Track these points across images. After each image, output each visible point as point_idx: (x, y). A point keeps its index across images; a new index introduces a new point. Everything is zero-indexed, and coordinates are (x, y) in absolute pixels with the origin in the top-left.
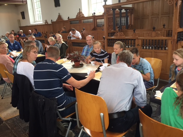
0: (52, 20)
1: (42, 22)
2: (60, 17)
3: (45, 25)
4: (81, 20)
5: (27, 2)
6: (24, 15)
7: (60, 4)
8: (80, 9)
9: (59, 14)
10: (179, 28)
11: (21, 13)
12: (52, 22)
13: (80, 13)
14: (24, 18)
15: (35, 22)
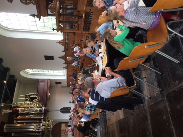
0: (64, 64)
1: (65, 71)
2: (62, 58)
3: (67, 69)
4: (66, 42)
5: (48, 79)
6: (58, 83)
7: (52, 56)
8: (57, 42)
9: (59, 58)
11: (56, 84)
12: (65, 64)
13: (60, 42)
14: (60, 83)
15: (64, 75)
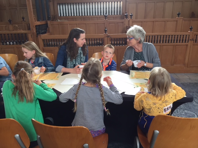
10: (37, 21)
